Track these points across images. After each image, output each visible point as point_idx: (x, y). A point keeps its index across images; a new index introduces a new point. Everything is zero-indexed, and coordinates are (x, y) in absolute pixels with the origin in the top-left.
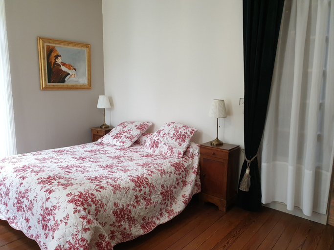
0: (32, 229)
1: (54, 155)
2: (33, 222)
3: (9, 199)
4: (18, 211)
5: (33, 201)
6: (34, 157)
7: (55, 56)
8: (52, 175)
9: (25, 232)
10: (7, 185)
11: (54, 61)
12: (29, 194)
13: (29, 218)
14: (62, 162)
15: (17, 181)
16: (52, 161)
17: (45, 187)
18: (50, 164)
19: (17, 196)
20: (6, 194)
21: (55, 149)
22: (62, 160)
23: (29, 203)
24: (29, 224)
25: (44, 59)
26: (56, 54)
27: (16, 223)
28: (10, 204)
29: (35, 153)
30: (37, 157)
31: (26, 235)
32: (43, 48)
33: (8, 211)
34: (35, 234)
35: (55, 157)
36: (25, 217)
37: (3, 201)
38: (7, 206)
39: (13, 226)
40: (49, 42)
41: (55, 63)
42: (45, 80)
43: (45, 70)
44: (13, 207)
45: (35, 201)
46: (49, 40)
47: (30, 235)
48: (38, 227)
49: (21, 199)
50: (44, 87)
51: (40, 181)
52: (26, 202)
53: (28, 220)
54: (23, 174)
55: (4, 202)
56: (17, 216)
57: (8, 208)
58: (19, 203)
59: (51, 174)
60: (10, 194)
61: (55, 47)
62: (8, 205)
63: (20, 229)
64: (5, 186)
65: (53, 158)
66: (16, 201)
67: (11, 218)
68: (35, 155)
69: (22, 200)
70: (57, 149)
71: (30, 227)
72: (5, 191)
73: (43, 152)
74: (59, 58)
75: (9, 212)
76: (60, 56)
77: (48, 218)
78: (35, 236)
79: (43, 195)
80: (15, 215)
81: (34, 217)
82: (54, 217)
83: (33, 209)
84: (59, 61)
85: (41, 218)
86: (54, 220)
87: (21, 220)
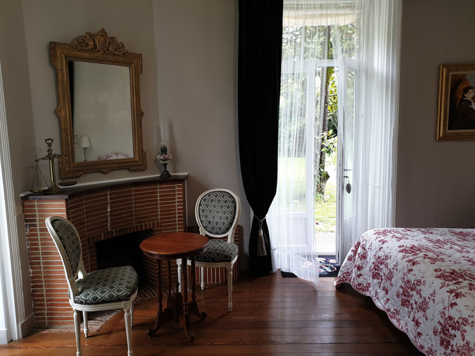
0: (422, 337)
1: (454, 238)
2: (426, 328)
3: (392, 285)
4: (403, 305)
5: (427, 300)
6: (423, 236)
7: (464, 90)
8: (457, 270)
9: (411, 336)
10: (391, 266)
11: (461, 97)
12: (422, 287)
13: (420, 321)
14: (468, 252)
15: (404, 265)
16: (451, 248)
17: (448, 285)
18: (451, 252)
19: (403, 285)
20: (388, 278)
21: (454, 229)
22: (468, 249)
23: (420, 300)
24: (419, 330)
25: (446, 95)
26: (465, 86)
27: (398, 320)
28: (393, 291)
29: (423, 229)
30: (427, 235)
31: (413, 342)
32: (447, 79)
33: (388, 300)
34: (426, 347)
35: (456, 242)
36: (414, 317)
37: (382, 285)
38: (387, 293)
39: (394, 321)
40: (457, 70)
41: (462, 100)
42: (444, 126)
43: (445, 111)
44: (395, 296)
45: (432, 301)
46: (457, 66)
47: (419, 345)
48: (432, 339)
49: (409, 290)
50: (441, 135)
51: (439, 273)
52: (415, 298)
53: (417, 324)
54: (412, 258)
55: (384, 287)
56: (401, 311)
57: (388, 296)
58: (405, 295)
59: (456, 268)
60: (393, 279)
61: (465, 75)
62: (389, 293)
63: (404, 330)
64: (386, 266)
65: (452, 243)
66: (401, 290)
67: (392, 311)
68: (425, 233)
69: (411, 293)
70: (458, 230)
71: (419, 334)
72: (387, 273)
73: (435, 230)
74: (471, 91)
75: (389, 302)
76: (472, 88)
77: (452, 332)
78: (426, 349)
79: (443, 296)
80: (399, 309)
81: (427, 322)
82: (463, 335)
83: (427, 311)
84: (469, 96)
85: (439, 328)
86: (463, 340)
87: (405, 318)
